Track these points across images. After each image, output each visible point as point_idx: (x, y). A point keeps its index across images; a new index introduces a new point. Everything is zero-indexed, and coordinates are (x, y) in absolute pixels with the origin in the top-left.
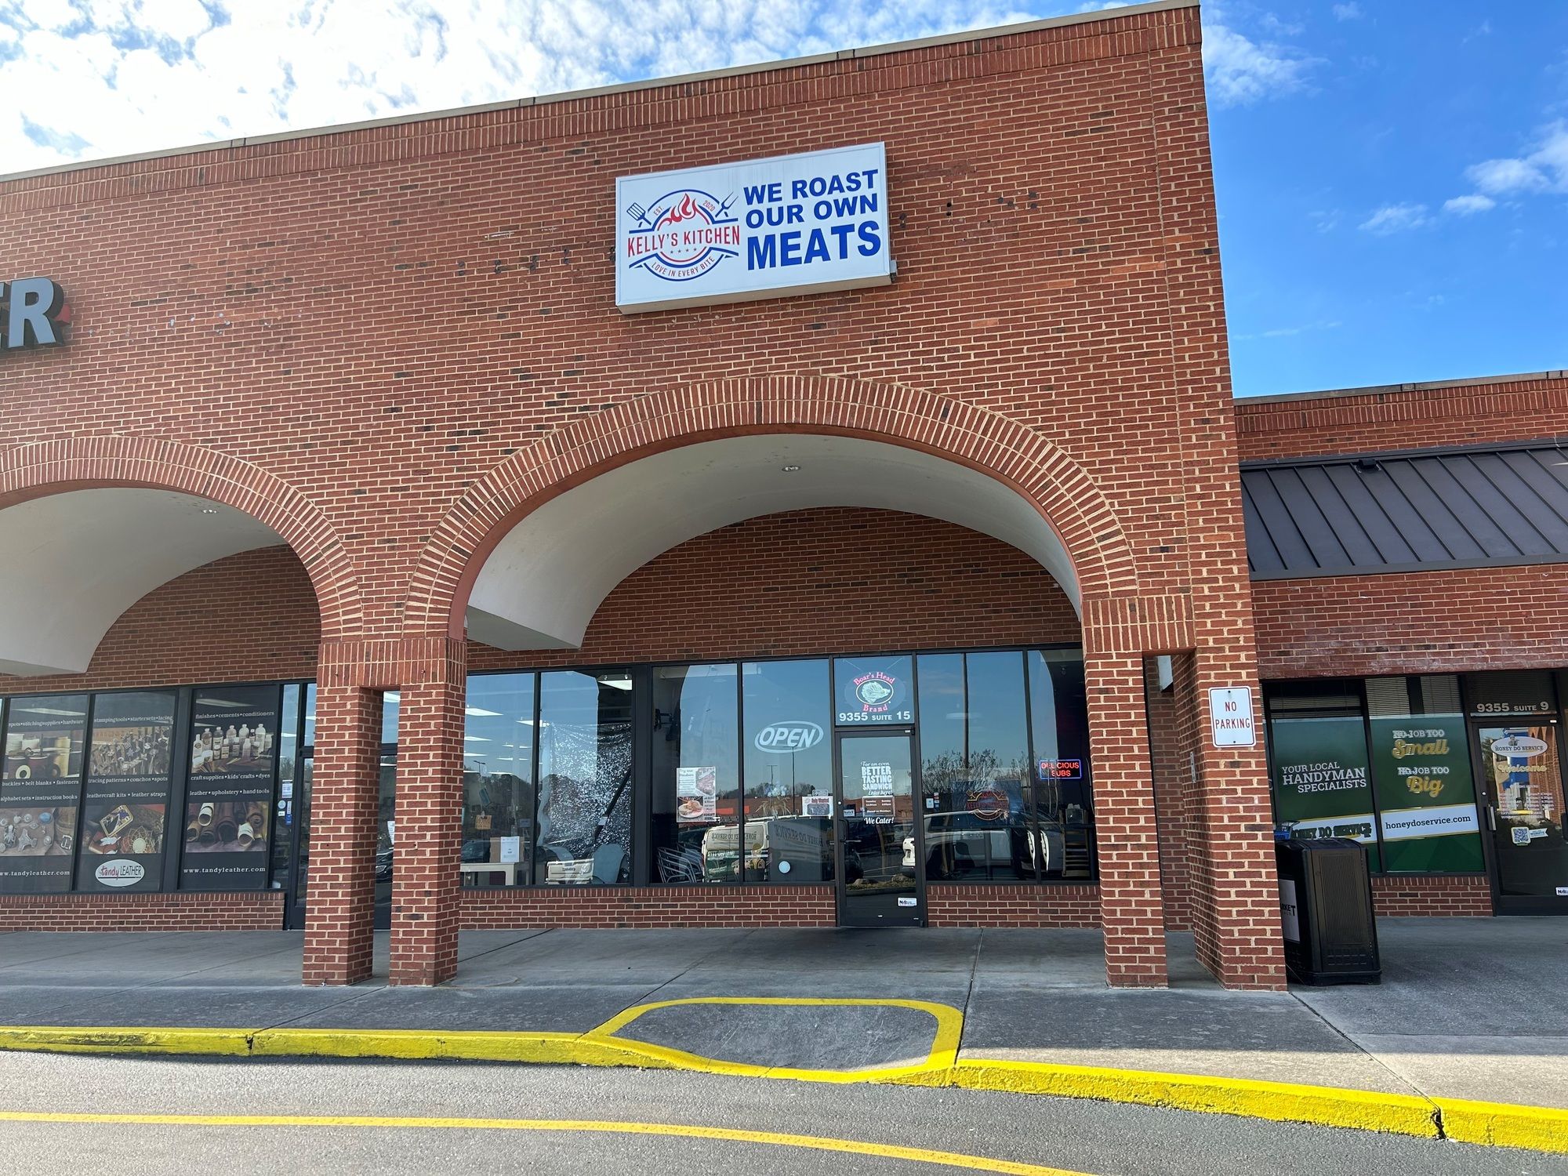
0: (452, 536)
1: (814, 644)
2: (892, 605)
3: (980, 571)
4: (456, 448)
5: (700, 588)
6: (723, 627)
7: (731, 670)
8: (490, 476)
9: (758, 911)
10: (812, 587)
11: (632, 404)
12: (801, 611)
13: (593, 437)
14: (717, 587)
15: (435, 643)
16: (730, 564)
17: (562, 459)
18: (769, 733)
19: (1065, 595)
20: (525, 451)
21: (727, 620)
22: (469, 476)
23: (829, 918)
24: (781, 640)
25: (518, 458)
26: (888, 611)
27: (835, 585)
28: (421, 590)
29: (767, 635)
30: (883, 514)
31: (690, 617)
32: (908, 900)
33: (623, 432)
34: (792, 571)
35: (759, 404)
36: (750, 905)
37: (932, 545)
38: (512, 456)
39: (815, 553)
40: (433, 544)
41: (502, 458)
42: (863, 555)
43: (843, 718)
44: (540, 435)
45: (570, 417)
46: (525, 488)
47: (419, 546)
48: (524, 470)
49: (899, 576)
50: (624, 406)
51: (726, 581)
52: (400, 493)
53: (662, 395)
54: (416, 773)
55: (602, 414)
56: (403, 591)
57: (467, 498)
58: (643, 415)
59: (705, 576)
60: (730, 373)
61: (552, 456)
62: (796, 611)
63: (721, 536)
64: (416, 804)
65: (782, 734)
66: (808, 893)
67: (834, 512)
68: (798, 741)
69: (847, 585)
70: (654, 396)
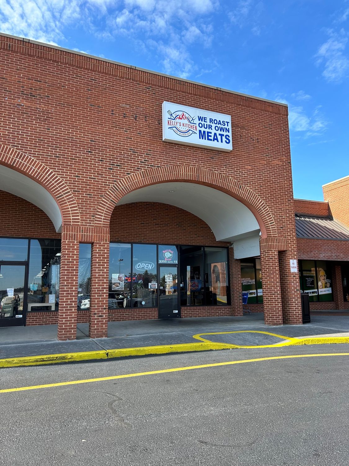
0: (111, 197)
1: (154, 240)
2: (174, 232)
3: (195, 225)
4: (112, 169)
5: (122, 220)
6: (128, 233)
7: (129, 246)
8: (122, 180)
9: (137, 316)
10: (154, 224)
11: (165, 168)
12: (151, 231)
13: (154, 175)
14: (127, 221)
15: (106, 230)
16: (131, 214)
17: (144, 179)
18: (139, 265)
19: (213, 234)
20: (133, 175)
21: (130, 231)
22: (116, 179)
23: (156, 317)
24: (145, 238)
25: (131, 176)
26: (173, 233)
27: (160, 225)
28: (100, 212)
29: (141, 237)
30: (172, 207)
31: (119, 228)
32: (176, 311)
33: (162, 175)
34: (148, 219)
35: (198, 175)
36: (134, 314)
37: (184, 217)
38: (129, 175)
39: (155, 215)
40: (104, 198)
41: (127, 175)
42: (167, 217)
43: (160, 262)
44: (138, 171)
45: (147, 167)
46: (133, 186)
47: (100, 198)
48: (133, 181)
49: (177, 224)
50: (163, 168)
51: (129, 219)
52: (92, 180)
53: (173, 167)
54: (100, 270)
55: (156, 169)
56: (95, 212)
57: (115, 185)
58: (168, 172)
59: (123, 217)
60: (191, 165)
61: (142, 178)
62: (149, 230)
63: (128, 206)
64: (100, 280)
65: (143, 265)
66: (151, 310)
67: (160, 204)
68: (147, 267)
69: (163, 225)
70: (171, 167)
